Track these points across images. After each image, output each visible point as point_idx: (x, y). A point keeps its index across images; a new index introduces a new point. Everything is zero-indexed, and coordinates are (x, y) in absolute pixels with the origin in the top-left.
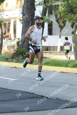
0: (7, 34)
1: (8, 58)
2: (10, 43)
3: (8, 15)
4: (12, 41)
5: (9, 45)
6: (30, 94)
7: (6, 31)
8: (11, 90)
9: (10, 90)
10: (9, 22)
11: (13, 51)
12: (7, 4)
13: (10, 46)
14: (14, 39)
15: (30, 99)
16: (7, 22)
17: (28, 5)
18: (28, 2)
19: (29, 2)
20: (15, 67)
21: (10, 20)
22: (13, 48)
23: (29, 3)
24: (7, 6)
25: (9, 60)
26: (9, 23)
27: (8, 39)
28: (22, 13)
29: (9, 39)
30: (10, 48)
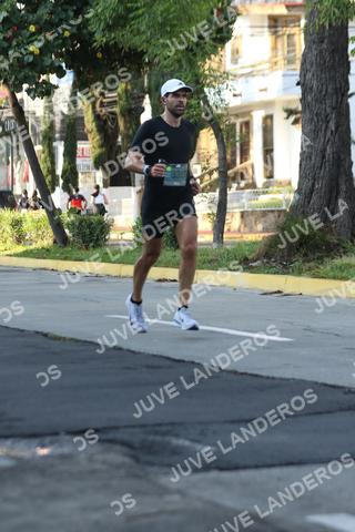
0: (239, 166)
1: (250, 257)
2: (250, 200)
3: (240, 95)
4: (258, 194)
5: (246, 209)
6: (346, 393)
7: (234, 154)
8: (273, 378)
9: (268, 378)
10: (246, 119)
11: (264, 230)
12: (237, 52)
13: (253, 212)
14: (267, 185)
15: (348, 413)
16: (238, 122)
17: (321, 52)
18: (322, 42)
19: (326, 41)
20: (279, 292)
21: (248, 113)
22: (263, 219)
23: (324, 46)
24: (235, 61)
25: (254, 264)
26: (247, 124)
27: (243, 184)
28: (298, 84)
29: (247, 186)
30: (252, 218)
